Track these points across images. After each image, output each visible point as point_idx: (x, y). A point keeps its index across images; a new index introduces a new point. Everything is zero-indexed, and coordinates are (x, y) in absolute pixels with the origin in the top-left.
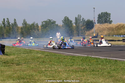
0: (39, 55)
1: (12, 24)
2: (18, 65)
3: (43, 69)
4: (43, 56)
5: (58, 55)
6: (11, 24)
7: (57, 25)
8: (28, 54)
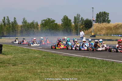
0: (36, 55)
1: (12, 22)
2: (14, 65)
3: (39, 71)
4: (40, 56)
5: (55, 55)
6: (10, 22)
7: (56, 24)
8: (25, 53)
